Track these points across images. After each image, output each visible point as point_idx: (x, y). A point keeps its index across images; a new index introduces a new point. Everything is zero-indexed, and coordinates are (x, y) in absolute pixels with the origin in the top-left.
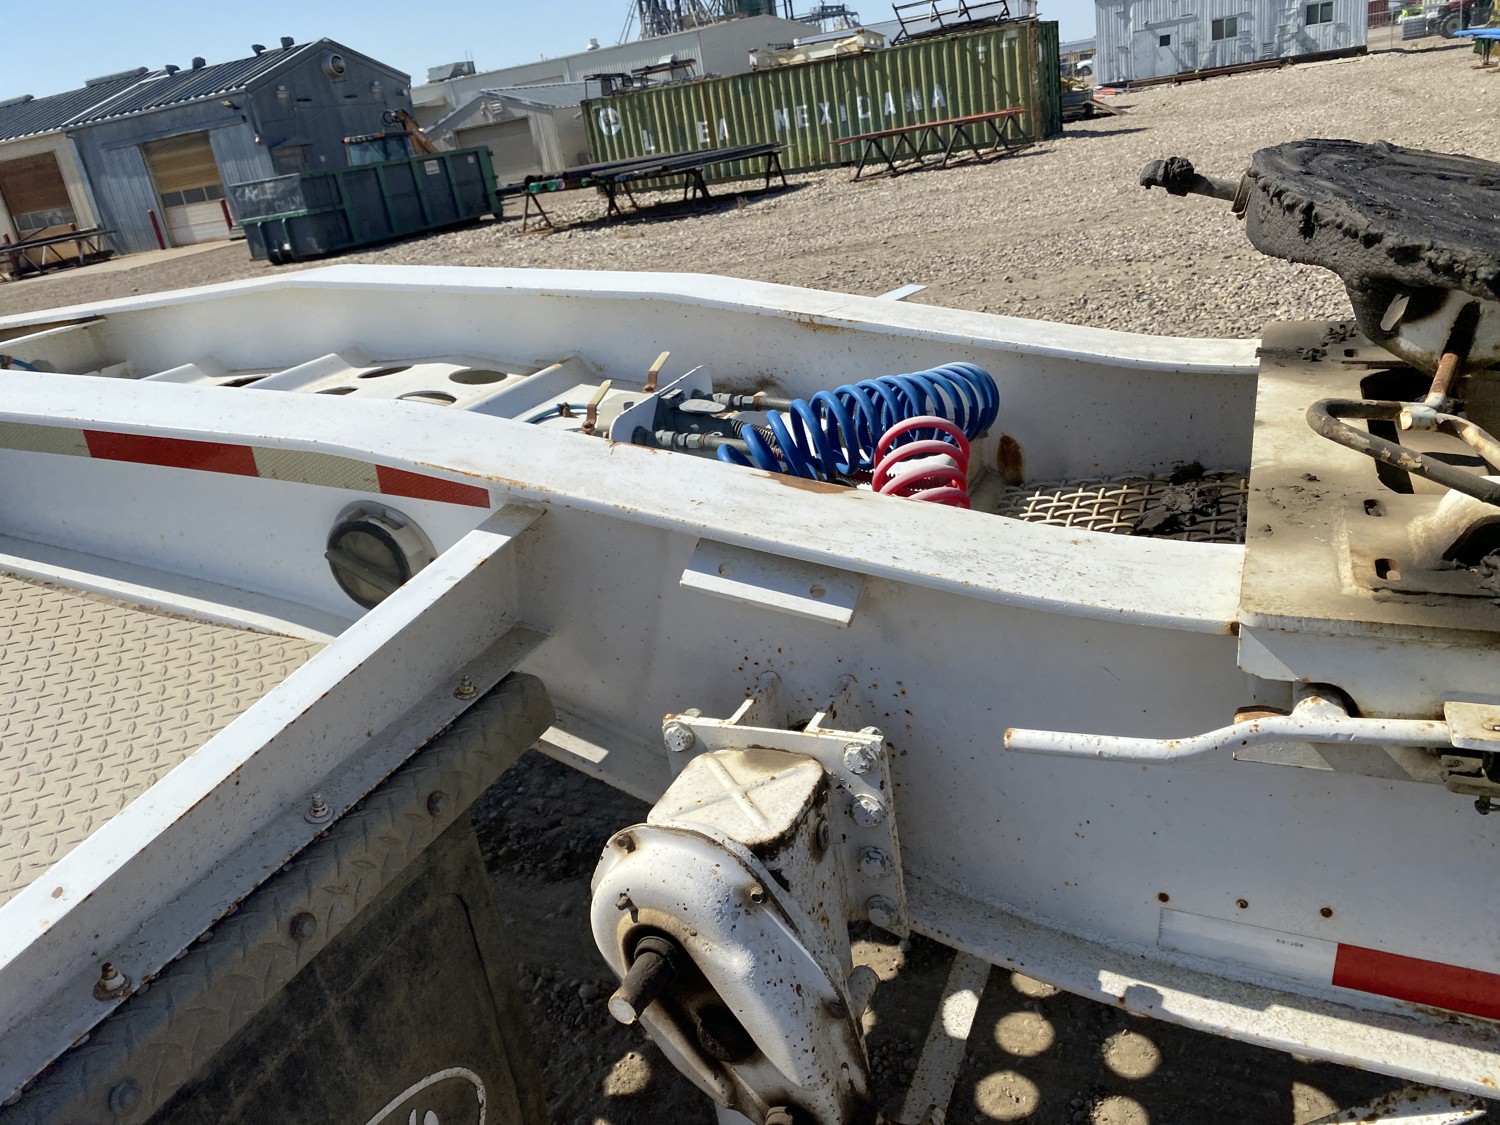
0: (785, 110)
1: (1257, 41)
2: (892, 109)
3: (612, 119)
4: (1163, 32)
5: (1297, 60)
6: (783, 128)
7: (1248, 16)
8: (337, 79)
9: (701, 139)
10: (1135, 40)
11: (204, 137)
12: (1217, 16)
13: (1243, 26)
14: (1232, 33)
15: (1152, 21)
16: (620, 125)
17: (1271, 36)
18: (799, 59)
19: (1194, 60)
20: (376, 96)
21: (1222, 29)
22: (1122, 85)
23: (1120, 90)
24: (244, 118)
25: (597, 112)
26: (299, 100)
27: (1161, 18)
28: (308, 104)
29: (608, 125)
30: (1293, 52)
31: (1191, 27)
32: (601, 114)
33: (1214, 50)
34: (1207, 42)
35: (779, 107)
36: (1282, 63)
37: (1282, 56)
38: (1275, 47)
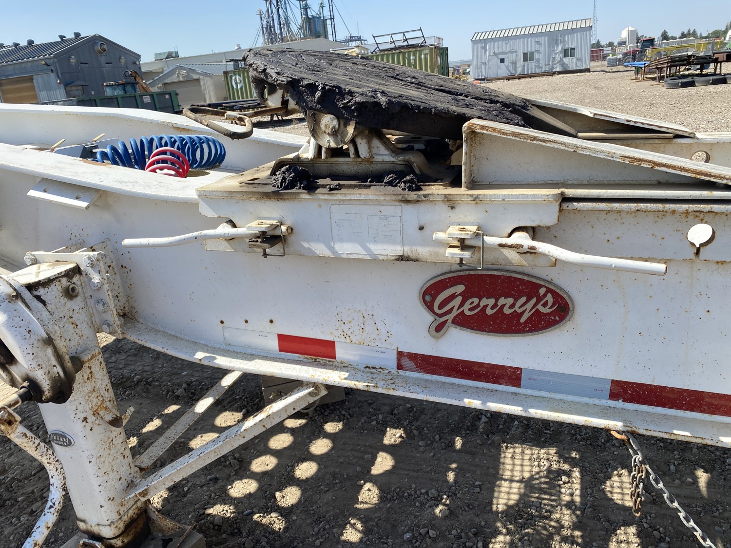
1: (542, 64)
4: (501, 57)
5: (560, 73)
7: (538, 52)
8: (102, 54)
10: (489, 59)
11: (31, 79)
12: (525, 51)
13: (536, 56)
14: (532, 59)
15: (497, 51)
16: (242, 84)
17: (549, 61)
19: (515, 70)
20: (122, 64)
21: (527, 57)
22: (483, 80)
23: (482, 82)
24: (52, 70)
25: (231, 77)
26: (81, 63)
27: (501, 50)
28: (87, 65)
29: (236, 83)
30: (558, 69)
31: (514, 55)
32: (233, 78)
33: (524, 66)
34: (521, 62)
37: (553, 71)
38: (550, 67)
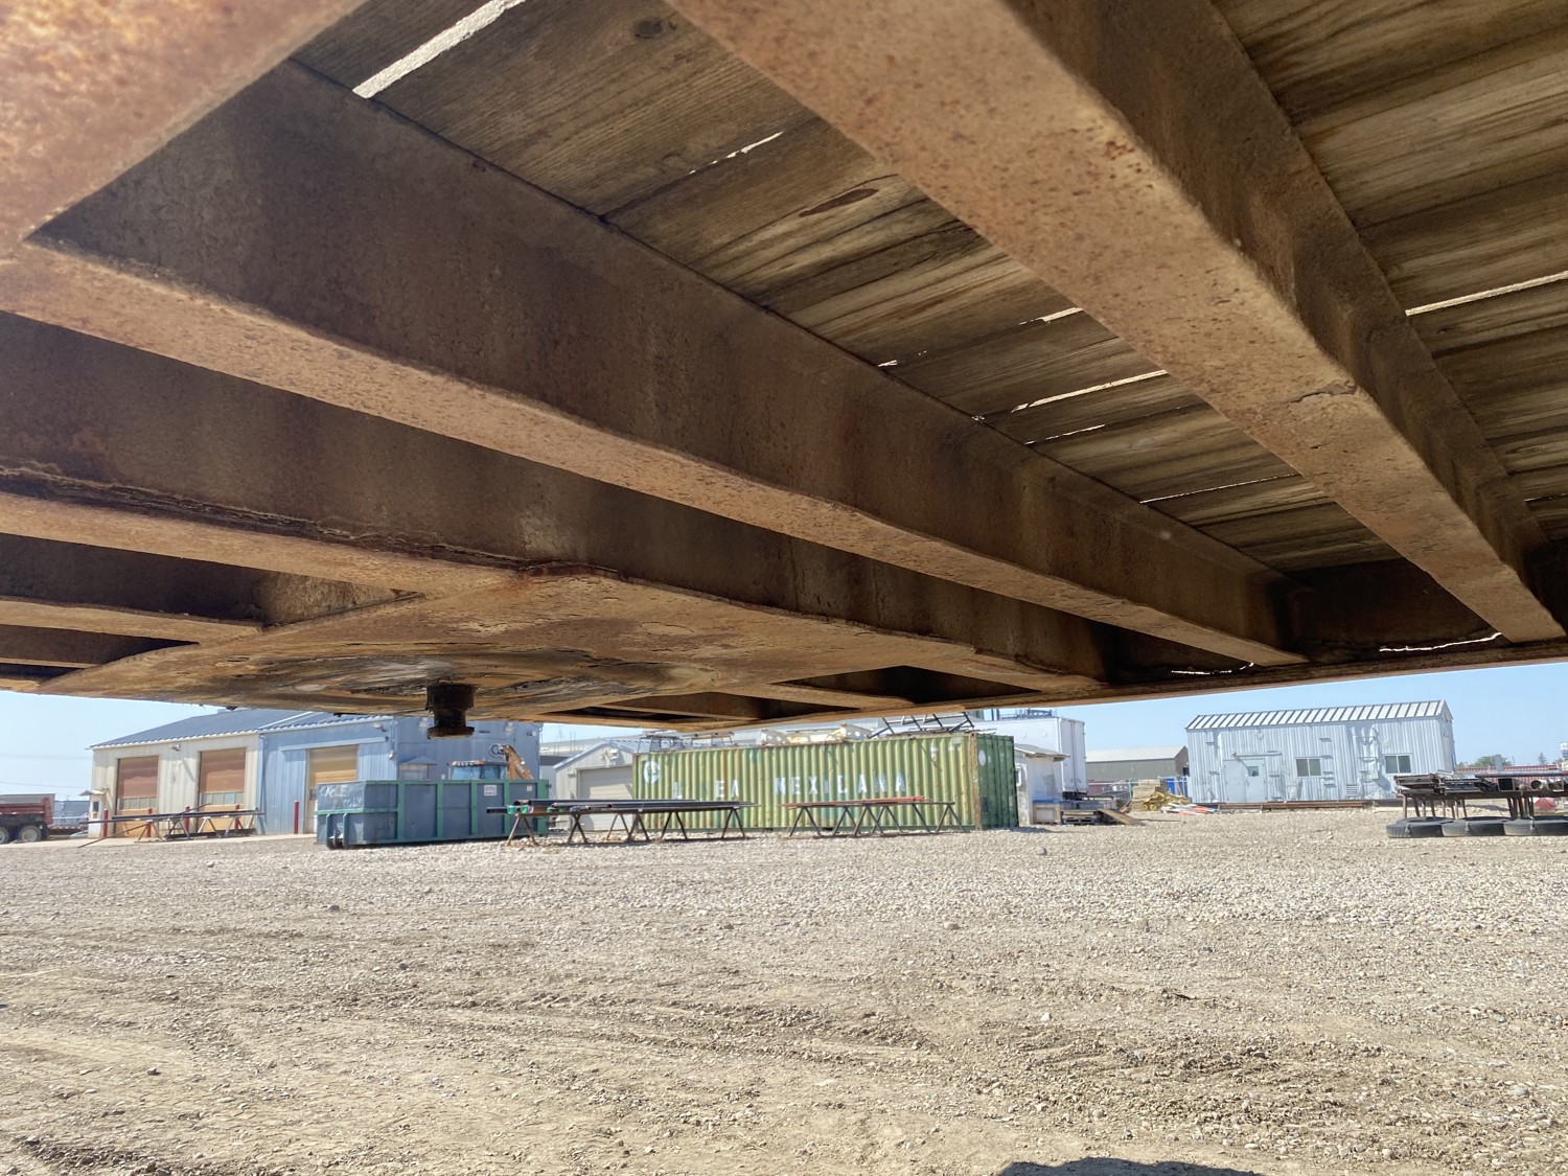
0: (783, 779)
1: (1338, 779)
2: (864, 789)
3: (653, 771)
4: (1250, 763)
5: (1381, 803)
6: (780, 793)
7: (1329, 758)
9: (716, 795)
10: (1225, 767)
11: (354, 749)
12: (1301, 755)
13: (1325, 765)
14: (1316, 771)
15: (1240, 752)
16: (660, 775)
17: (1354, 776)
18: (803, 740)
19: (1283, 792)
20: (508, 734)
21: (1303, 767)
22: (1214, 806)
23: (1212, 810)
24: (387, 738)
25: (644, 762)
27: (1248, 751)
29: (650, 775)
30: (1377, 796)
31: (1276, 761)
32: (647, 765)
33: (1300, 785)
34: (1293, 777)
35: (779, 776)
36: (1367, 804)
37: (1366, 798)
38: (1359, 788)
